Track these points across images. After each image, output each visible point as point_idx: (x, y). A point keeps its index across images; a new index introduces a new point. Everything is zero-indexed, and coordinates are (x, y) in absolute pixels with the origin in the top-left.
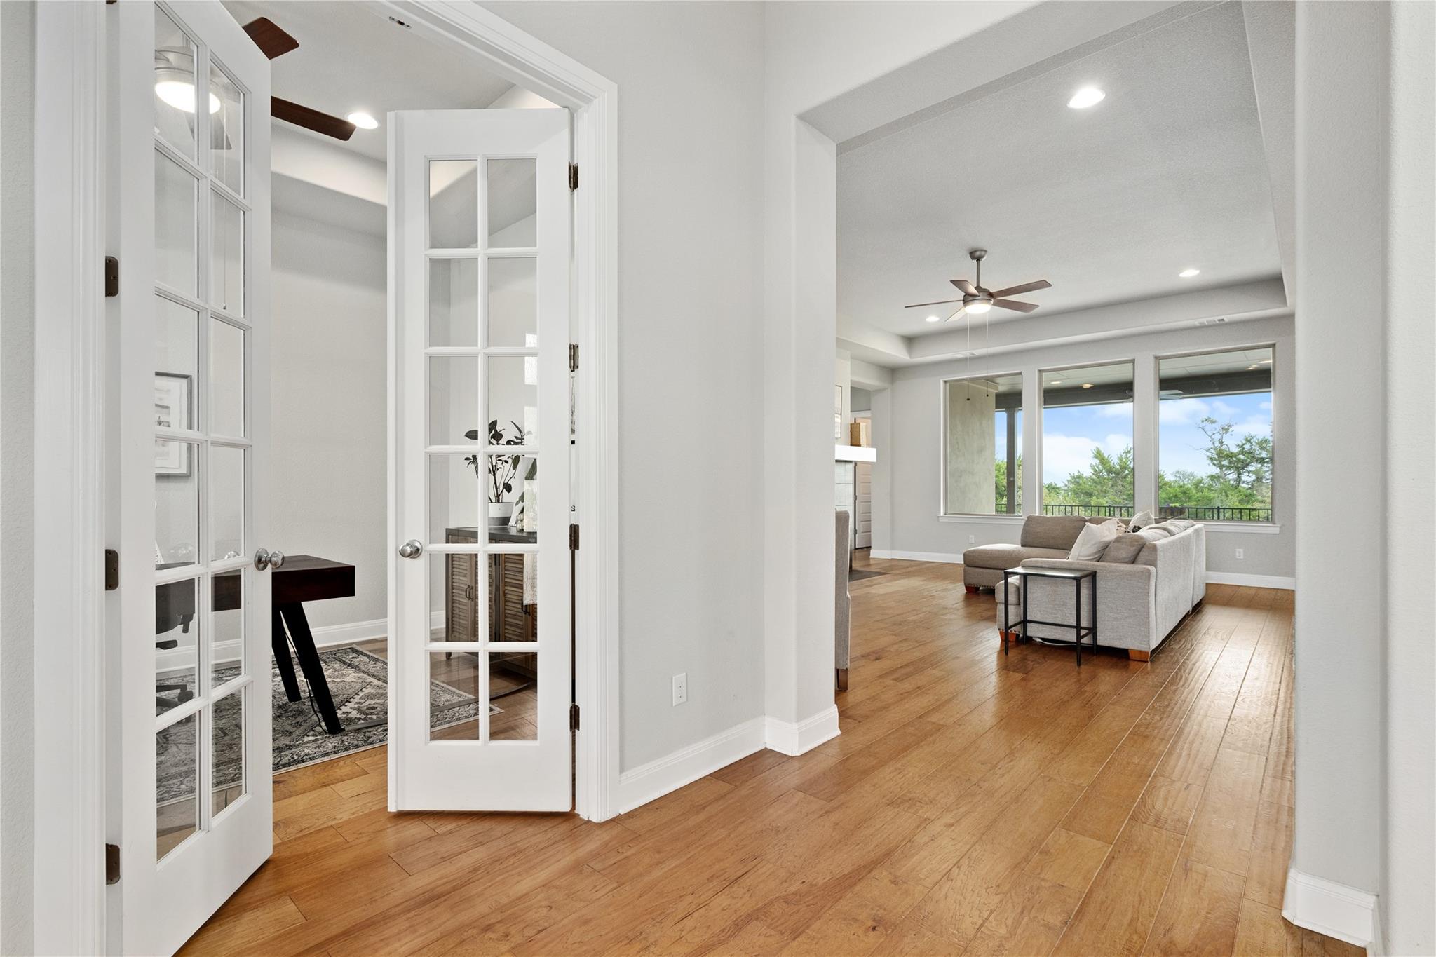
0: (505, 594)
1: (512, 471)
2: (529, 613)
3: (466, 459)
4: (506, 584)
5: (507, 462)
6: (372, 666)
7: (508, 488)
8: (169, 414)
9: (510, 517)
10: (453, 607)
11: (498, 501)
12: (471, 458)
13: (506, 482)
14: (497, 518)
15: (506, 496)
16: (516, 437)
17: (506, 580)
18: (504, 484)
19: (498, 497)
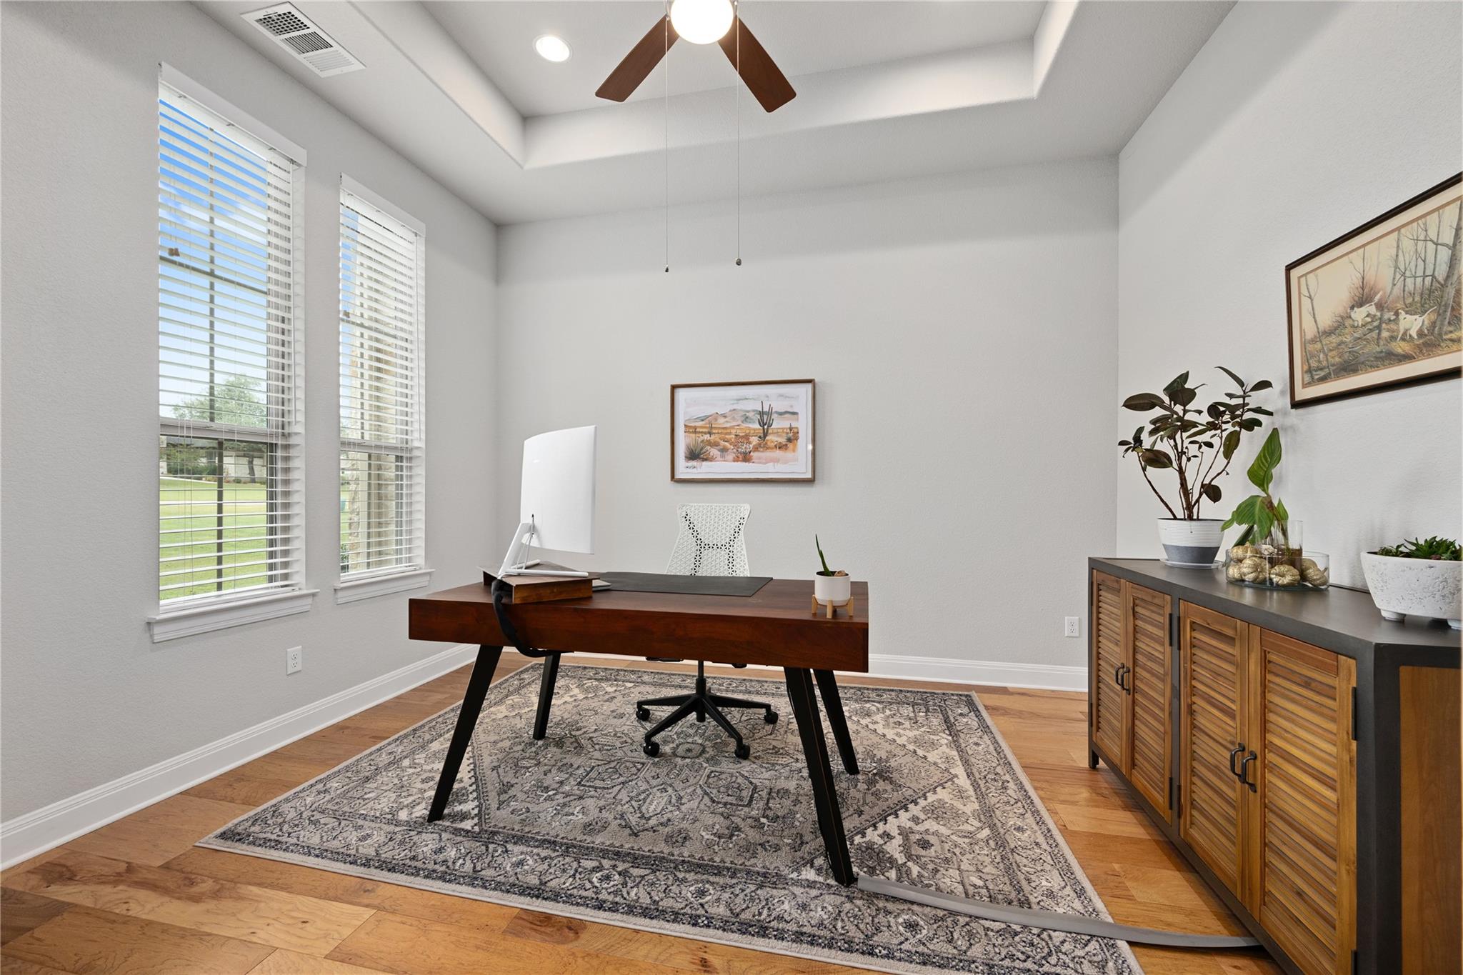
0: (1191, 712)
1: (1221, 460)
2: (1253, 786)
3: (1122, 443)
4: (1193, 691)
5: (1210, 445)
6: (975, 740)
7: (1213, 493)
8: (798, 420)
9: (1218, 548)
10: (1099, 688)
11: (1190, 518)
12: (1132, 442)
13: (1207, 482)
14: (1186, 548)
15: (1206, 507)
16: (1231, 396)
17: (1194, 683)
18: (1203, 486)
19: (1189, 507)
